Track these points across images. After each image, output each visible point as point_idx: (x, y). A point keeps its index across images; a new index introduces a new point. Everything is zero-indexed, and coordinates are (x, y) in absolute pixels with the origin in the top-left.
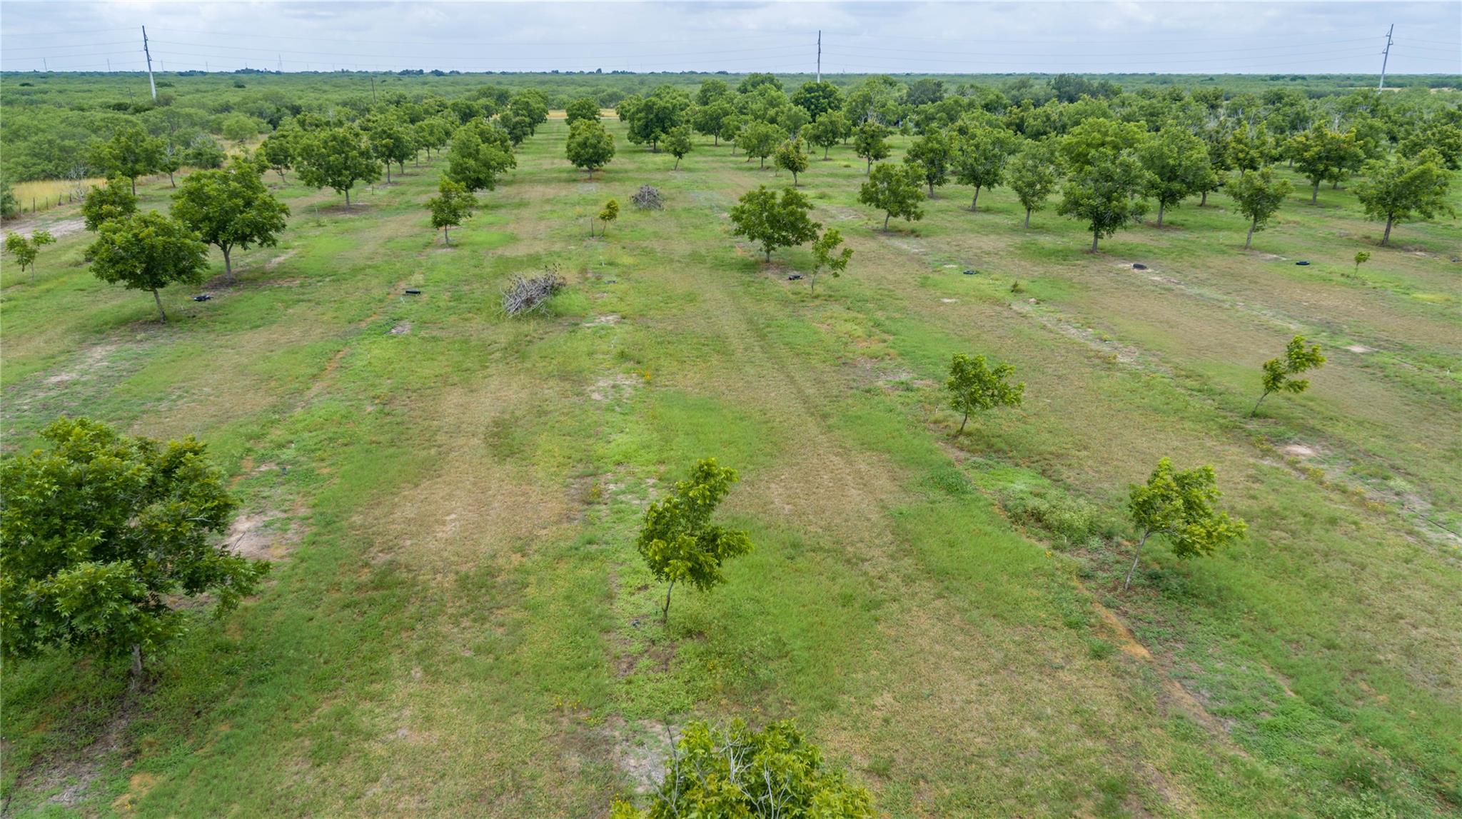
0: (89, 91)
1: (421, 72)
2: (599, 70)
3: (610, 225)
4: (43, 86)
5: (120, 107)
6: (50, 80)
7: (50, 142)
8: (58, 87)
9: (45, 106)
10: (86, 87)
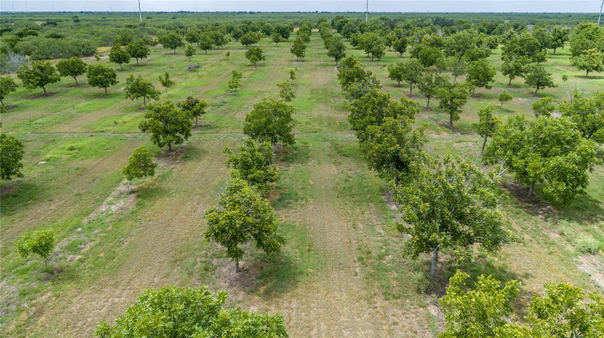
0: (123, 20)
1: (245, 12)
2: (317, 12)
3: (228, 57)
4: (109, 18)
5: (130, 26)
6: (112, 16)
7: (107, 36)
8: (113, 19)
9: (107, 26)
10: (122, 19)
